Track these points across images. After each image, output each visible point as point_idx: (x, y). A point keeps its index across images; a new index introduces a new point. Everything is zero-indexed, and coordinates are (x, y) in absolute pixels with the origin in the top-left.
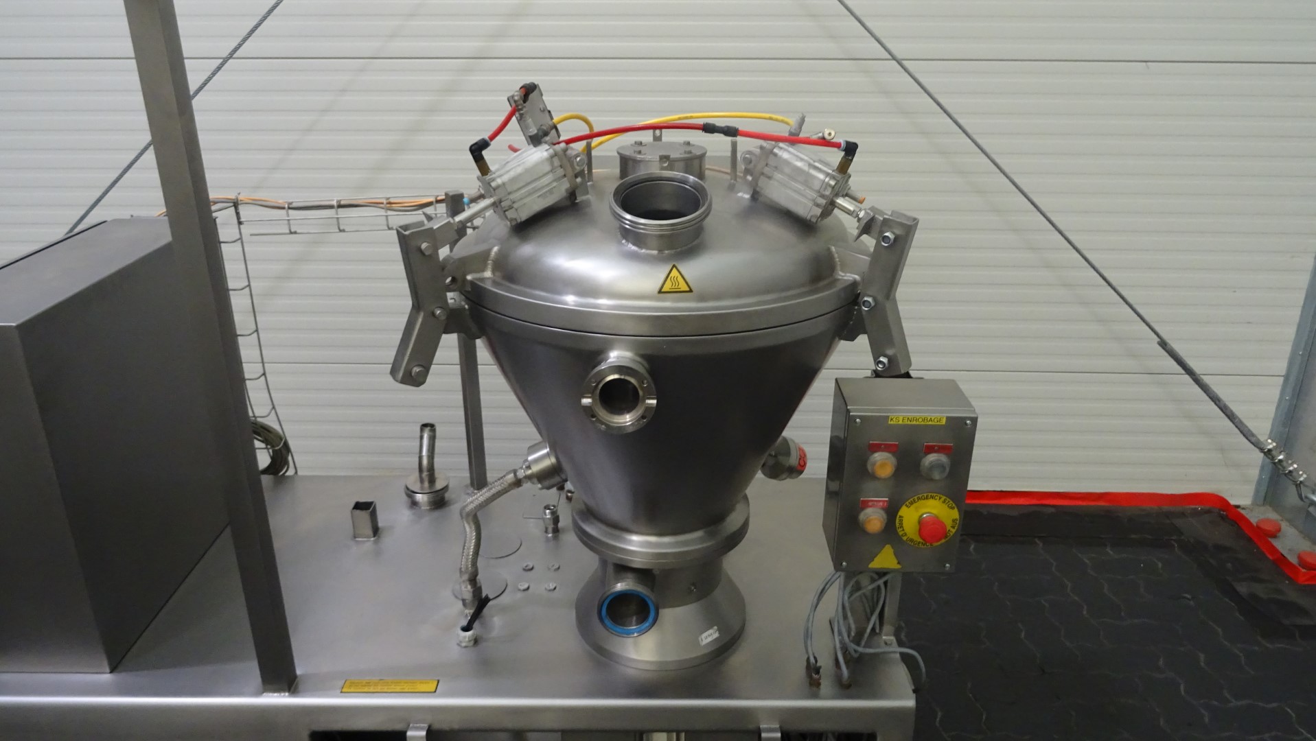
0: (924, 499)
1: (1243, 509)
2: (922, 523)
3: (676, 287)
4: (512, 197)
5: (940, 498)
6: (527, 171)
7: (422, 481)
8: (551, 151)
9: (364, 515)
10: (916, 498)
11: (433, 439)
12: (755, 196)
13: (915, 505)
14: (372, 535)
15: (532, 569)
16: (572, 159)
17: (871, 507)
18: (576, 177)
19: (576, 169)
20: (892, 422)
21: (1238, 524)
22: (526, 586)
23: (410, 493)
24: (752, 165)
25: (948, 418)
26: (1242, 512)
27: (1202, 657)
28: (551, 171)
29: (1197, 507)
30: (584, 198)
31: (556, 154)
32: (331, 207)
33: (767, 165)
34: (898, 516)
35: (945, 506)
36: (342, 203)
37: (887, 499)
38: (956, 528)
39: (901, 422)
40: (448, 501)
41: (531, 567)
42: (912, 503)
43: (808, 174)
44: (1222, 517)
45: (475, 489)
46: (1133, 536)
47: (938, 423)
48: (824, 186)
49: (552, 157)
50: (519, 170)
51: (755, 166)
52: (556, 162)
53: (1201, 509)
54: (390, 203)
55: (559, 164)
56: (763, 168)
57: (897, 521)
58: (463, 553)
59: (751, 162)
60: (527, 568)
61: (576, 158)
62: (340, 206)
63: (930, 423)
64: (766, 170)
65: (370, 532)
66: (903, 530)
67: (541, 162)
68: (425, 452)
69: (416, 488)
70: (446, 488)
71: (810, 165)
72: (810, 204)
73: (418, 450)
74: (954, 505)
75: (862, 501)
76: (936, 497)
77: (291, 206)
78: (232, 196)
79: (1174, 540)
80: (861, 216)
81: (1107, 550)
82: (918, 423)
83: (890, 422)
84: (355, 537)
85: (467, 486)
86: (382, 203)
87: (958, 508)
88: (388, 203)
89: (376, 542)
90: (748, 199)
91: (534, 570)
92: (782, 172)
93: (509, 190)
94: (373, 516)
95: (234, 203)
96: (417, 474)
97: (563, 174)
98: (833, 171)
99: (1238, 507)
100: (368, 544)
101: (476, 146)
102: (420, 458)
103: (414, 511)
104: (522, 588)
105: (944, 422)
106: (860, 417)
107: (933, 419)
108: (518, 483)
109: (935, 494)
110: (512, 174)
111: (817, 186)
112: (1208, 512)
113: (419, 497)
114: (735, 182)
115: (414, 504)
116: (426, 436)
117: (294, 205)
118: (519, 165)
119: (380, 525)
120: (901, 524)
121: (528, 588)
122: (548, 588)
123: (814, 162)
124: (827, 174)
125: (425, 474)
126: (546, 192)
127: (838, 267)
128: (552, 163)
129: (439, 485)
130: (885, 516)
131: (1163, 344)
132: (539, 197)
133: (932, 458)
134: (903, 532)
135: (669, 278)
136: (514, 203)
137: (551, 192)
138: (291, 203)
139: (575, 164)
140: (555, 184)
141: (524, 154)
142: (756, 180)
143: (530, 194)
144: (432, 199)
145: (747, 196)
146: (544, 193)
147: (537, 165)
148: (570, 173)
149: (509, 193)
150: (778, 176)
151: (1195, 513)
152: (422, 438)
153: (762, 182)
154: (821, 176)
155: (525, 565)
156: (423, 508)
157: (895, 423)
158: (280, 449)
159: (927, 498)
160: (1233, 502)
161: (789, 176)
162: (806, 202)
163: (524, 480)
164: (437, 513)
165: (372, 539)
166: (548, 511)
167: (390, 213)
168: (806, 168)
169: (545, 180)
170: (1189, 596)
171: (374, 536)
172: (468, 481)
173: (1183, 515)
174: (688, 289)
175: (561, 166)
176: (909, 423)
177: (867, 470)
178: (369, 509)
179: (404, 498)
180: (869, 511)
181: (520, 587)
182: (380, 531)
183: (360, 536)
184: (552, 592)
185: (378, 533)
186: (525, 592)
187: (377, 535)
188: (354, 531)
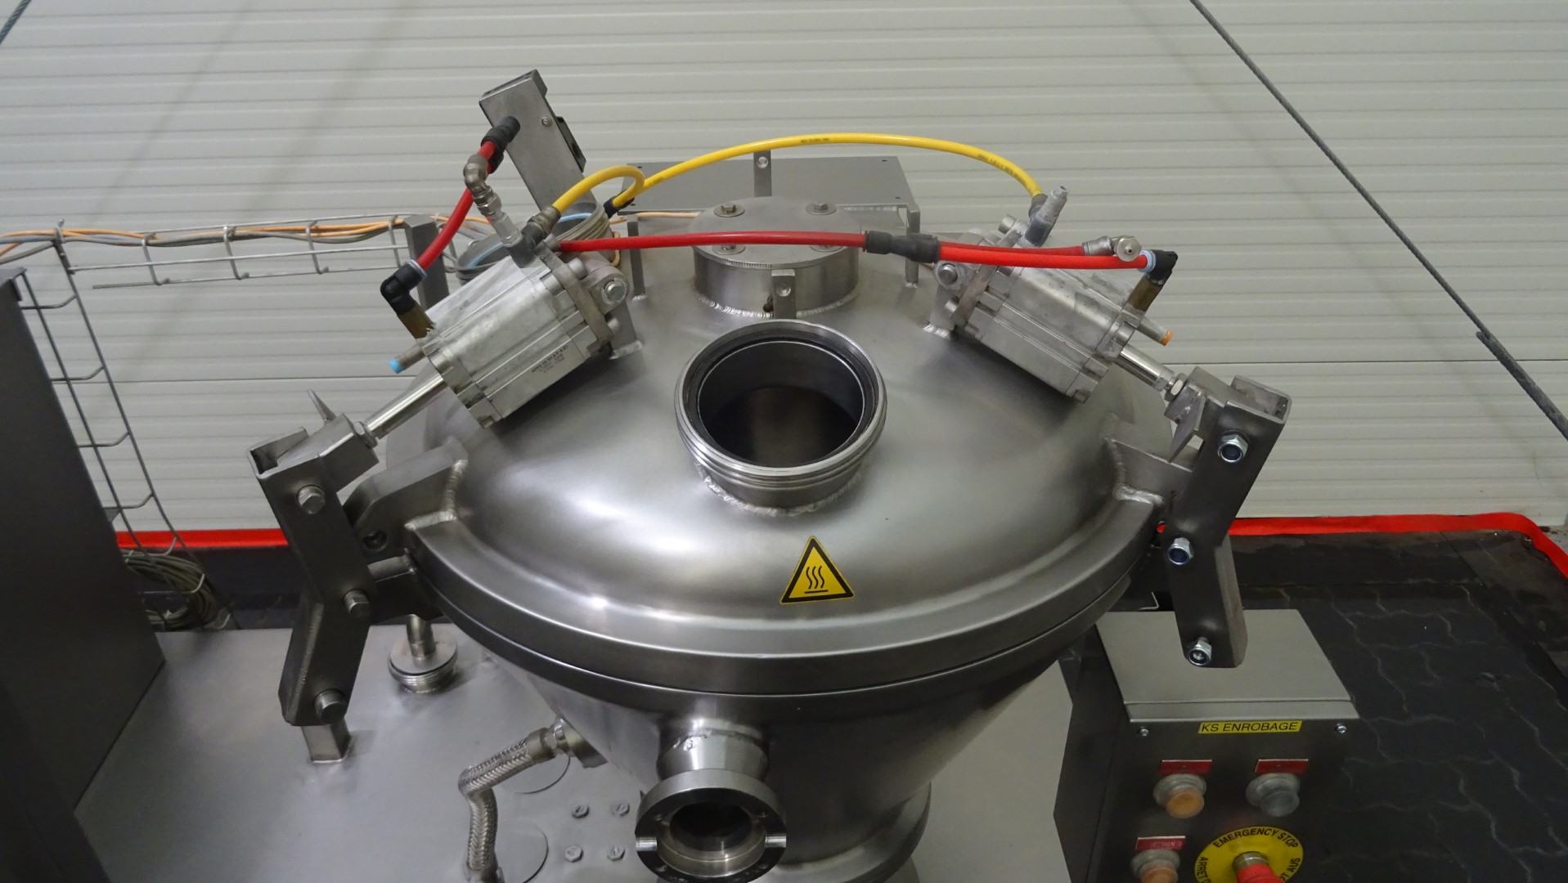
0: (1248, 834)
1: (1554, 533)
2: (1236, 866)
3: (819, 588)
4: (478, 380)
5: (1274, 833)
6: (505, 327)
7: (414, 653)
8: (552, 280)
10: (1233, 833)
12: (960, 337)
13: (1231, 842)
14: (339, 756)
15: (586, 814)
16: (598, 288)
17: (1154, 848)
18: (608, 317)
19: (607, 305)
20: (1205, 732)
21: (1549, 558)
22: (577, 855)
23: (398, 675)
24: (959, 282)
25: (1305, 723)
26: (1551, 537)
27: (1516, 775)
28: (557, 317)
29: (1492, 531)
30: (629, 349)
31: (561, 287)
32: (219, 240)
33: (987, 289)
34: (1199, 858)
35: (1282, 843)
36: (238, 232)
37: (1184, 837)
38: (1295, 871)
39: (1221, 731)
41: (585, 810)
42: (1225, 840)
43: (1073, 314)
44: (1528, 547)
46: (1411, 581)
47: (1288, 730)
48: (1105, 342)
49: (554, 292)
50: (489, 325)
51: (963, 288)
52: (564, 301)
53: (1498, 534)
54: (318, 230)
55: (572, 303)
56: (980, 294)
57: (1197, 864)
58: (470, 842)
59: (955, 279)
60: (580, 813)
61: (605, 286)
62: (233, 238)
63: (1274, 730)
64: (987, 299)
65: (335, 751)
66: (1206, 876)
67: (536, 305)
69: (407, 666)
70: (453, 661)
71: (1078, 296)
72: (1074, 368)
74: (1297, 841)
75: (1140, 841)
76: (1268, 832)
77: (151, 241)
78: (49, 229)
79: (1464, 585)
80: (1174, 392)
81: (1377, 604)
82: (1250, 731)
83: (1200, 732)
84: (312, 759)
86: (303, 231)
87: (1303, 846)
88: (312, 231)
89: (346, 767)
90: (944, 340)
91: (588, 818)
92: (1019, 306)
93: (471, 368)
95: (53, 241)
96: (407, 644)
97: (582, 320)
98: (1123, 306)
99: (1546, 529)
100: (334, 769)
101: (394, 283)
103: (405, 698)
104: (572, 858)
105: (1297, 728)
106: (1148, 726)
107: (1278, 724)
108: (547, 754)
109: (1266, 828)
110: (474, 335)
111: (1092, 338)
112: (1508, 539)
113: (412, 681)
114: (915, 286)
115: (403, 688)
117: (160, 238)
118: (487, 316)
120: (1203, 869)
121: (582, 855)
122: (613, 857)
123: (1085, 286)
124: (1114, 316)
125: (418, 643)
126: (549, 358)
127: (1122, 478)
128: (556, 306)
129: (441, 657)
130: (1177, 860)
131: (1485, 336)
132: (534, 370)
133: (1270, 780)
134: (1205, 879)
135: (805, 569)
136: (484, 388)
137: (558, 356)
138: (152, 236)
139: (604, 296)
140: (567, 341)
141: (499, 285)
142: (964, 314)
143: (514, 367)
144: (387, 223)
145: (944, 334)
146: (544, 362)
147: (523, 313)
148: (594, 313)
149: (473, 374)
150: (1008, 309)
151: (1492, 542)
153: (977, 318)
154: (1102, 321)
155: (575, 809)
156: (419, 693)
157: (1210, 732)
158: (198, 592)
159: (1252, 832)
160: (1539, 522)
161: (1035, 316)
162: (1066, 363)
163: (558, 750)
164: (441, 700)
165: (340, 760)
167: (319, 248)
168: (1070, 302)
169: (544, 338)
170: (1490, 676)
171: (342, 757)
173: (1473, 545)
174: (842, 591)
175: (576, 307)
176: (1235, 731)
177: (1154, 800)
179: (389, 677)
180: (1151, 854)
181: (568, 856)
182: (352, 742)
183: (320, 757)
184: (618, 862)
185: (350, 746)
186: (577, 865)
187: (348, 751)
188: (310, 749)
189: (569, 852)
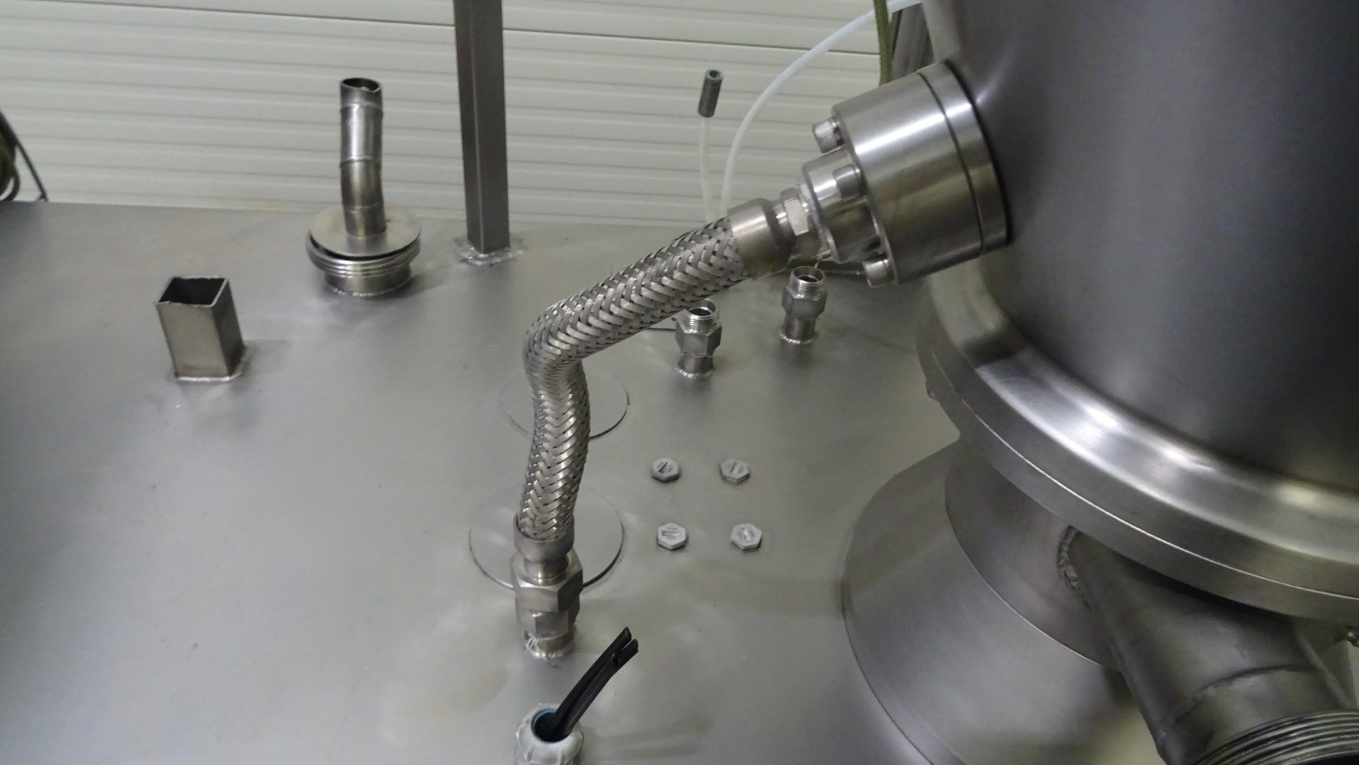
7: (350, 225)
9: (195, 318)
11: (374, 118)
14: (224, 369)
15: (675, 478)
22: (679, 539)
23: (323, 257)
40: (418, 277)
41: (674, 472)
45: (478, 248)
60: (666, 475)
65: (219, 362)
68: (355, 152)
69: (337, 243)
70: (411, 249)
73: (337, 144)
84: (177, 375)
85: (458, 242)
89: (237, 389)
91: (679, 482)
94: (225, 317)
96: (339, 208)
100: (216, 391)
102: (345, 166)
103: (335, 302)
104: (672, 543)
113: (347, 268)
115: (333, 282)
116: (356, 108)
119: (247, 336)
121: (685, 542)
125: (357, 211)
129: (395, 238)
152: (345, 113)
155: (656, 467)
156: (355, 294)
164: (392, 309)
165: (227, 379)
166: (694, 317)
171: (231, 373)
172: (463, 230)
178: (210, 303)
179: (308, 267)
181: (664, 540)
182: (248, 354)
183: (191, 371)
184: (752, 556)
185: (244, 359)
186: (681, 557)
187: (240, 366)
188: (173, 358)
189: (664, 533)
